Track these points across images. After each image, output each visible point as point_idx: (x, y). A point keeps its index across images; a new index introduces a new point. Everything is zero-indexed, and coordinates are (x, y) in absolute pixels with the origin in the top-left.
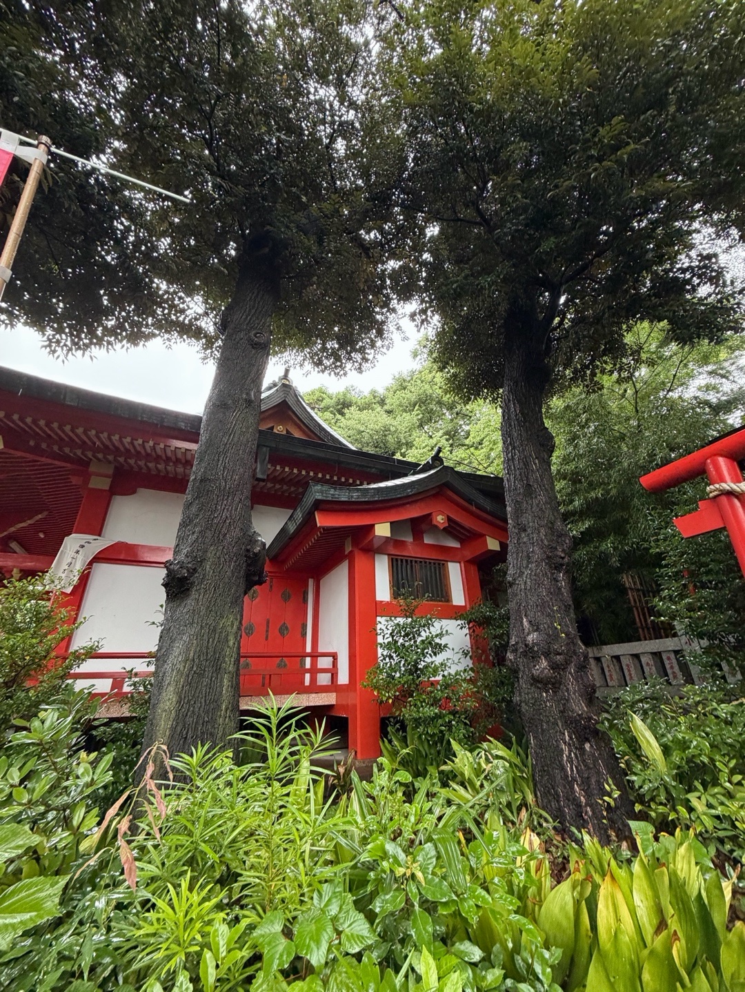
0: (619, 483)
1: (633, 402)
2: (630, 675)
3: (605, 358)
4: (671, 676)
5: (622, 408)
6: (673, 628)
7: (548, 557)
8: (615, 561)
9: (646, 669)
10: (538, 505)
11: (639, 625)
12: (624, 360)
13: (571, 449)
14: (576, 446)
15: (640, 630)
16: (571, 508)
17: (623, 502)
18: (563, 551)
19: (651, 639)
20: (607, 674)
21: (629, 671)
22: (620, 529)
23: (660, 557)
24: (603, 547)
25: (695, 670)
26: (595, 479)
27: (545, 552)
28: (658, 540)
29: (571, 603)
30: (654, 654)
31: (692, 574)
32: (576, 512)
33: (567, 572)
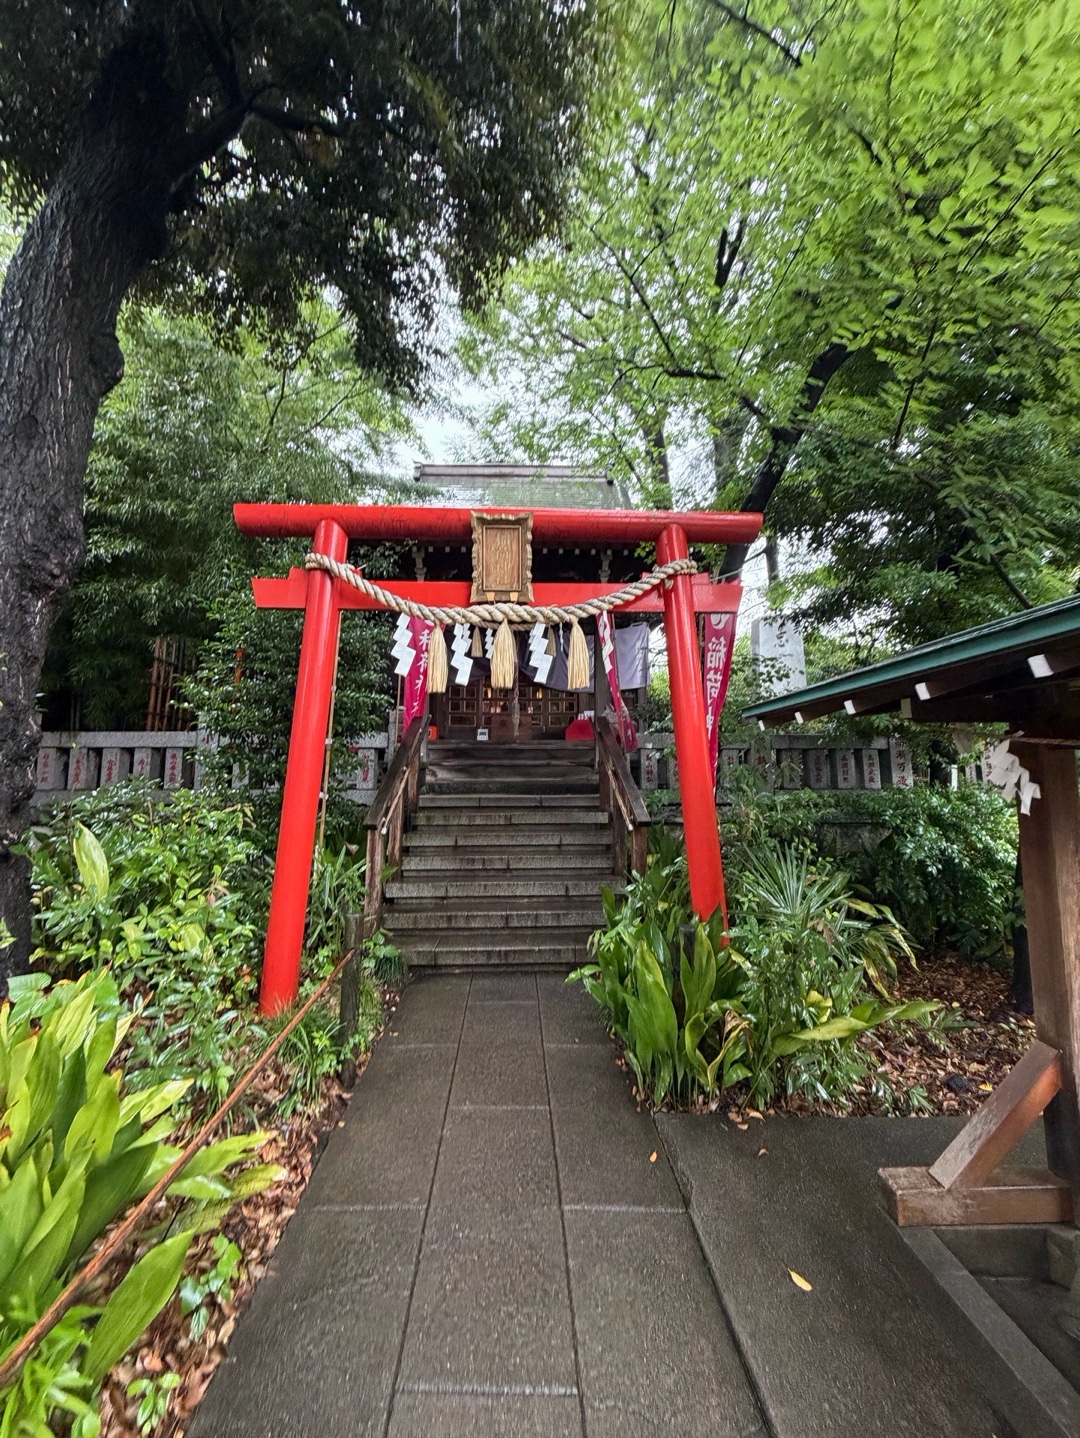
0: (206, 508)
1: (272, 408)
2: (110, 775)
3: (264, 311)
4: (167, 778)
5: (254, 406)
6: (196, 718)
7: (24, 566)
8: (152, 617)
9: (137, 768)
10: (37, 465)
11: (151, 709)
12: (287, 335)
13: (152, 415)
14: (161, 416)
15: (150, 718)
16: (111, 510)
17: (200, 538)
18: (61, 565)
19: (160, 730)
20: (72, 771)
21: (110, 769)
22: (180, 574)
23: (218, 625)
24: (143, 590)
25: (200, 771)
26: (172, 482)
27: (19, 555)
28: (223, 603)
29: (41, 655)
30: (156, 750)
31: (246, 657)
32: (119, 521)
33: (54, 602)
